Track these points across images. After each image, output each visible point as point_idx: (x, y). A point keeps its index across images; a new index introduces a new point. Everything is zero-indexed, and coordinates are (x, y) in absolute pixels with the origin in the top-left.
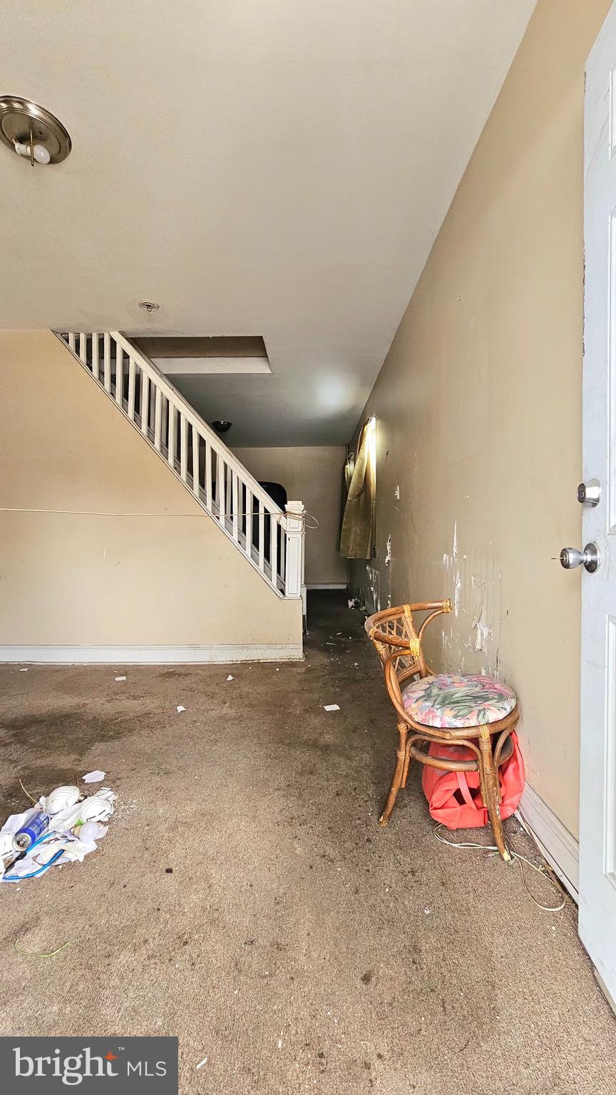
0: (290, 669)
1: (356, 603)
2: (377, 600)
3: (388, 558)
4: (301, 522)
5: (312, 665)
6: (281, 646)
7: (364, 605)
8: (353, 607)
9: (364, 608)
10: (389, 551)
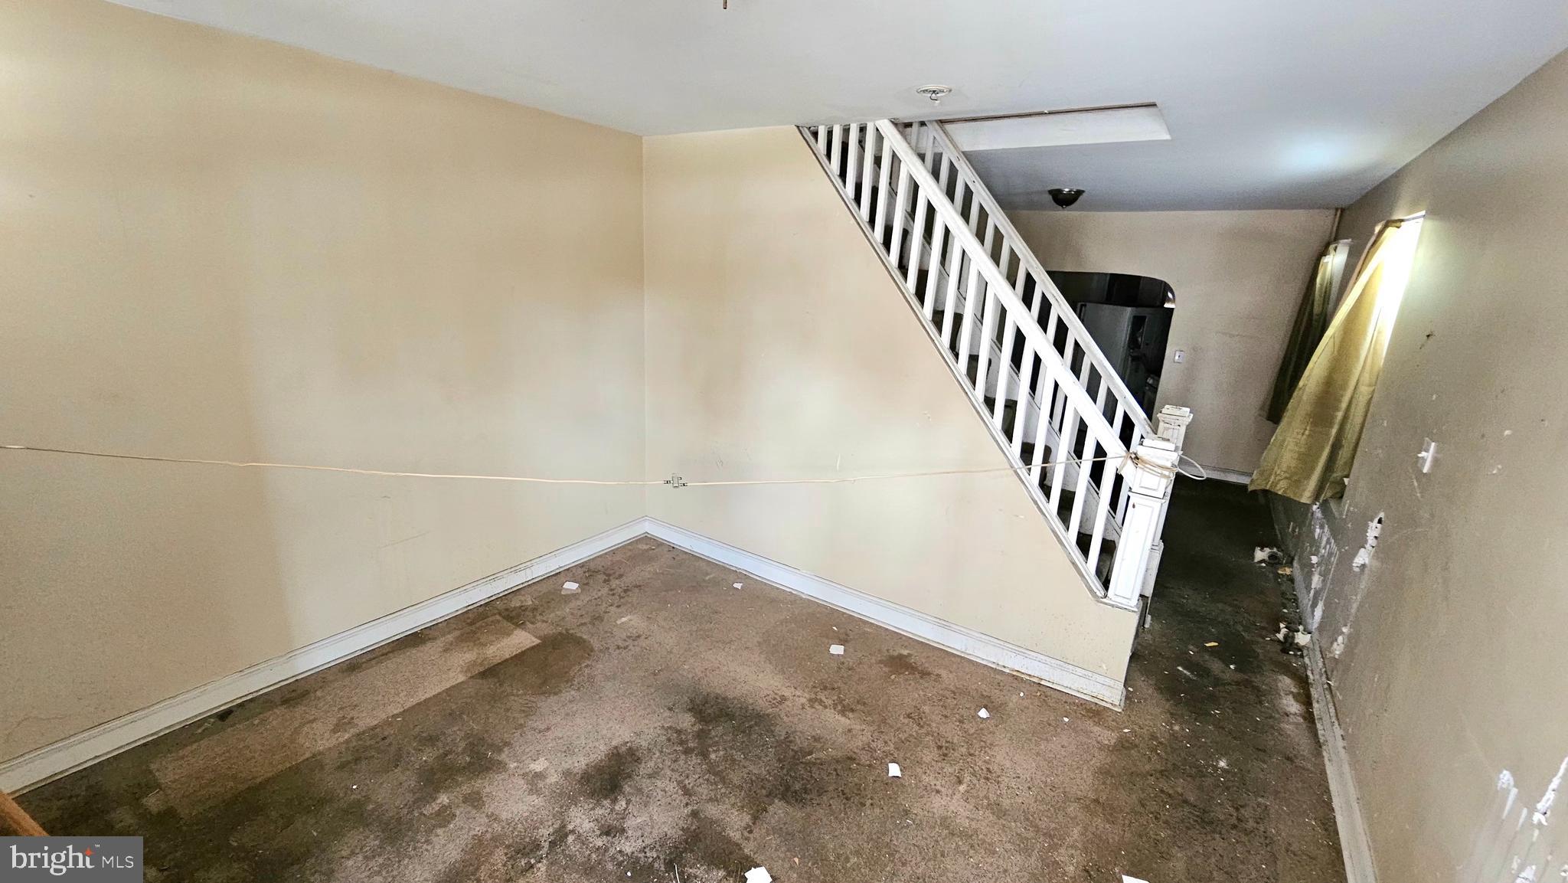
0: (1089, 725)
1: (1272, 556)
2: (1317, 593)
3: (1362, 557)
4: (1164, 482)
5: (1133, 731)
6: (1083, 672)
7: (1290, 564)
8: (1263, 561)
9: (1288, 571)
10: (1371, 541)
